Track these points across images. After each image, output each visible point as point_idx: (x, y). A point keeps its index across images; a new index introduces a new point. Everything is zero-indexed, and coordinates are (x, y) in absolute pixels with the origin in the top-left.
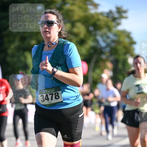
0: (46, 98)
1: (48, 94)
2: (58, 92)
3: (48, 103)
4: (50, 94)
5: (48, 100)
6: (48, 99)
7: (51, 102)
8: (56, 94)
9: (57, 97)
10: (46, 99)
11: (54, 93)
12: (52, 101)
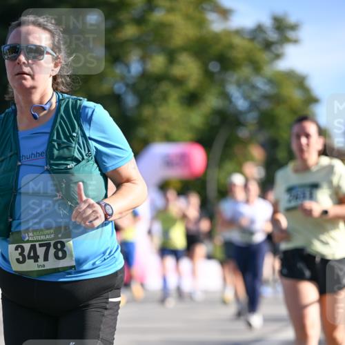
0: (32, 254)
1: (37, 244)
2: (63, 240)
3: (36, 269)
4: (41, 245)
5: (36, 261)
6: (36, 258)
7: (44, 266)
8: (59, 246)
9: (60, 254)
10: (30, 257)
11: (52, 243)
12: (46, 263)
